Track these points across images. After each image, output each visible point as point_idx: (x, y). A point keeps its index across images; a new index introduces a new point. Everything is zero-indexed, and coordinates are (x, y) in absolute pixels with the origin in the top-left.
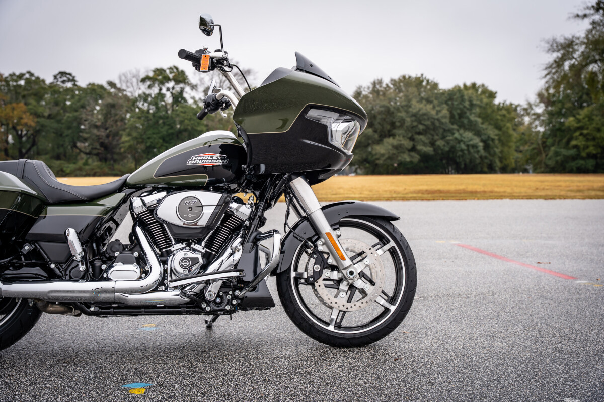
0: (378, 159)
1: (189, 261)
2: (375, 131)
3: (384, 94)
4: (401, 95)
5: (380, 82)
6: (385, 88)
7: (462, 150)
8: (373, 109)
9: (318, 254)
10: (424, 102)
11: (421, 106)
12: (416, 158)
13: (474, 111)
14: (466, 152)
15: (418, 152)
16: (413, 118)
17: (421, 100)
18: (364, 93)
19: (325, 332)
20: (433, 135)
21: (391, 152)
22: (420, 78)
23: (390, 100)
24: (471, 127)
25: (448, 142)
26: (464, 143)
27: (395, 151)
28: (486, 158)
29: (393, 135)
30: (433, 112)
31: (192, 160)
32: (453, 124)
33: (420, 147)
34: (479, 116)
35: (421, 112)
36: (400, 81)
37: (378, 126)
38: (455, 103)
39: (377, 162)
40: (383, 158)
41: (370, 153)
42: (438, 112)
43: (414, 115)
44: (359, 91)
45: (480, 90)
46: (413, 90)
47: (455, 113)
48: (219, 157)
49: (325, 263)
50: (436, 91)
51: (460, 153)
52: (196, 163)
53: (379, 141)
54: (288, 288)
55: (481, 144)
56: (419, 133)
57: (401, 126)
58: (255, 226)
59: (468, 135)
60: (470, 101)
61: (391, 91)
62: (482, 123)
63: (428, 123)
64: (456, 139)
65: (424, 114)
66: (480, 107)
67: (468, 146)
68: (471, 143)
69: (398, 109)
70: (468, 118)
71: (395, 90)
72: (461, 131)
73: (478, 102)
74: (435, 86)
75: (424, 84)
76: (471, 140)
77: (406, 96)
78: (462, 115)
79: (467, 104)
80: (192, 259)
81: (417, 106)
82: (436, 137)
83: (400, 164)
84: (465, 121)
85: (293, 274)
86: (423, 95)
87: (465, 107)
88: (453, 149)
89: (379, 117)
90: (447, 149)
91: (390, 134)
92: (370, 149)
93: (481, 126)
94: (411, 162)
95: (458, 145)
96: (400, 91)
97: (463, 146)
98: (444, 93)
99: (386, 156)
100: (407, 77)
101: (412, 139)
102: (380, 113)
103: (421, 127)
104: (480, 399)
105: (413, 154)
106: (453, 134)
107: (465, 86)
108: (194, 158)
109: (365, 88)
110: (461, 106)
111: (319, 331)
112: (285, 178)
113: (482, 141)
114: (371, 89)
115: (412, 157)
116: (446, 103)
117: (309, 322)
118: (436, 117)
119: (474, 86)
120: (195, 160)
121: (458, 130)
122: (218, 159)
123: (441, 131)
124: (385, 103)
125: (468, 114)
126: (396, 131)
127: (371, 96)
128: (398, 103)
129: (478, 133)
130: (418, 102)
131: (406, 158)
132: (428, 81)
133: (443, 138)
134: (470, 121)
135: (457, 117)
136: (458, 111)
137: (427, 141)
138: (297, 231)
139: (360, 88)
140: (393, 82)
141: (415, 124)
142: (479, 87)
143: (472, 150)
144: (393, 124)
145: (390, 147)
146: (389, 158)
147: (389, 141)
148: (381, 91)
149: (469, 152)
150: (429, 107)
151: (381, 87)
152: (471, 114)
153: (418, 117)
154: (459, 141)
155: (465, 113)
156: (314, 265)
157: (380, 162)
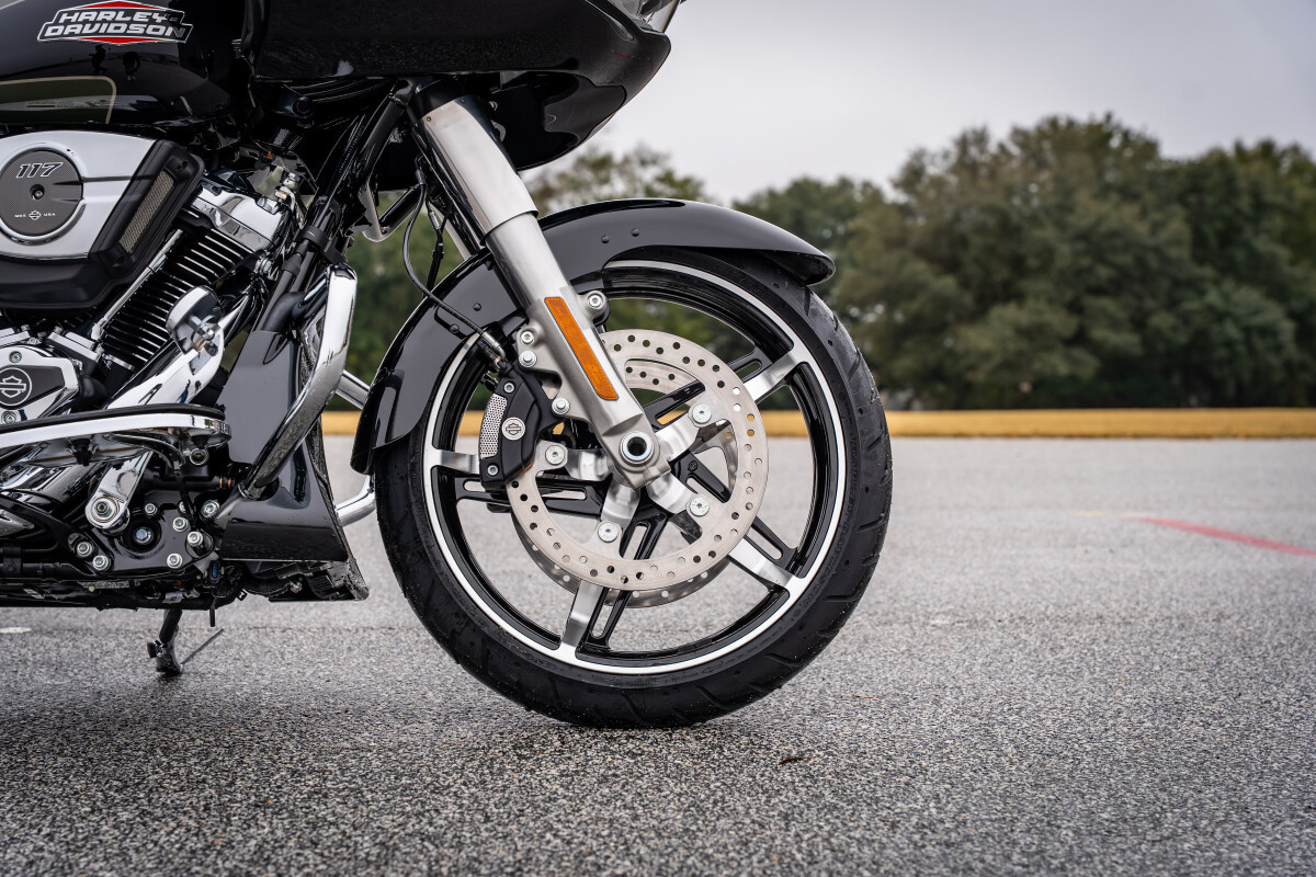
0: (972, 368)
1: (25, 380)
2: (965, 284)
3: (993, 175)
4: (1045, 176)
5: (981, 138)
6: (995, 158)
7: (1229, 344)
8: (957, 218)
9: (518, 380)
10: (1114, 197)
11: (1104, 208)
12: (1088, 365)
13: (1266, 224)
14: (1241, 349)
15: (1095, 348)
16: (1081, 246)
17: (1105, 191)
18: (933, 170)
19: (543, 666)
20: (1140, 297)
21: (1012, 347)
22: (1100, 126)
23: (1009, 192)
24: (1257, 272)
25: (1186, 319)
26: (1236, 320)
27: (1023, 345)
28: (1303, 367)
29: (1018, 297)
30: (1142, 229)
31: (56, 23)
32: (1201, 261)
33: (1099, 333)
34: (1284, 239)
35: (1104, 228)
36: (1041, 134)
37: (973, 270)
38: (1210, 200)
39: (970, 376)
40: (987, 367)
41: (951, 352)
42: (1156, 227)
43: (1083, 236)
44: (917, 165)
45: (1286, 164)
46: (1078, 160)
47: (1208, 230)
48: (156, 16)
49: (545, 413)
50: (1150, 166)
51: (1222, 353)
52: (72, 34)
53: (978, 314)
54: (409, 505)
55: (1287, 327)
56: (1098, 291)
57: (1045, 268)
58: (294, 277)
59: (1248, 297)
60: (1256, 194)
61: (1015, 164)
62: (1293, 263)
63: (1125, 259)
64: (1211, 308)
65: (1113, 234)
66: (1286, 212)
67: (1247, 330)
68: (1258, 320)
69: (1034, 220)
70: (1248, 246)
71: (1025, 162)
72: (1228, 285)
73: (1280, 199)
74: (1149, 148)
75: (1115, 142)
76: (1257, 312)
77: (1058, 179)
78: (1228, 237)
79: (1245, 203)
80: (34, 371)
81: (1090, 209)
82: (1149, 304)
83: (1039, 384)
84: (1240, 255)
85: (432, 457)
86: (1111, 177)
87: (1238, 212)
88: (1201, 339)
89: (977, 241)
90: (1182, 338)
91: (1010, 294)
92: (949, 342)
93: (1287, 270)
94: (1072, 378)
95: (1215, 329)
96: (1041, 164)
97: (1232, 331)
98: (1175, 170)
99: (998, 359)
100: (1062, 123)
101: (1075, 308)
102: (981, 229)
103: (1104, 272)
104: (1063, 868)
105: (1078, 353)
106: (1202, 293)
107: (1239, 149)
108: (64, 17)
109: (934, 156)
110: (1227, 210)
111: (519, 662)
112: (400, 97)
113: (1292, 315)
114: (953, 159)
115: (1075, 362)
116: (1181, 199)
117: (485, 629)
118: (1150, 242)
119: (1267, 148)
120: (67, 23)
121: (1217, 283)
122: (152, 21)
123: (1165, 284)
124: (997, 200)
125: (1248, 232)
126: (1028, 285)
127: (953, 180)
128: (1035, 202)
129: (1279, 292)
130: (1096, 197)
131: (1058, 364)
132: (1126, 135)
133: (1172, 304)
134: (1254, 256)
135: (1213, 241)
136: (1219, 225)
137: (1122, 315)
138: (449, 300)
139: (919, 155)
140: (1019, 135)
141: (1085, 262)
142: (1284, 153)
143: (1259, 343)
144: (1018, 264)
145: (1009, 332)
146: (1008, 365)
147: (1006, 315)
148: (984, 164)
149: (1252, 350)
150: (1129, 211)
151: (983, 151)
152: (1257, 233)
153: (1094, 243)
154: (1220, 316)
155: (1239, 230)
156: (504, 418)
157: (979, 377)
